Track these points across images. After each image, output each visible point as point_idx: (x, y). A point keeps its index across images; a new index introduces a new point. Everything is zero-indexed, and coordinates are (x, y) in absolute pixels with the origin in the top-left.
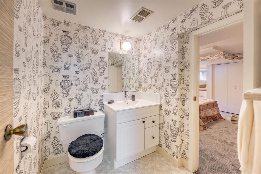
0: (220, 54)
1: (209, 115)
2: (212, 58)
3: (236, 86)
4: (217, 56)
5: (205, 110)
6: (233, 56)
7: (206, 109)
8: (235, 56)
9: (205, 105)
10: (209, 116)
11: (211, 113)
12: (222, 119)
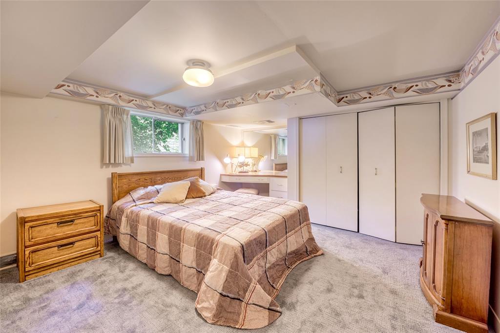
0: (313, 82)
1: (289, 251)
2: (298, 93)
3: (341, 167)
4: (307, 87)
5: (278, 240)
6: (338, 95)
7: (282, 237)
8: (342, 96)
9: (277, 225)
10: (290, 254)
11: (294, 244)
12: (318, 251)
